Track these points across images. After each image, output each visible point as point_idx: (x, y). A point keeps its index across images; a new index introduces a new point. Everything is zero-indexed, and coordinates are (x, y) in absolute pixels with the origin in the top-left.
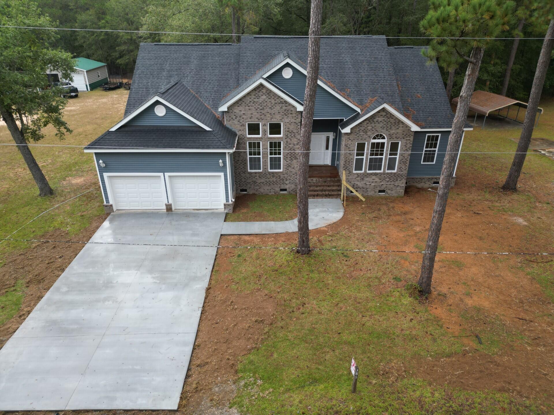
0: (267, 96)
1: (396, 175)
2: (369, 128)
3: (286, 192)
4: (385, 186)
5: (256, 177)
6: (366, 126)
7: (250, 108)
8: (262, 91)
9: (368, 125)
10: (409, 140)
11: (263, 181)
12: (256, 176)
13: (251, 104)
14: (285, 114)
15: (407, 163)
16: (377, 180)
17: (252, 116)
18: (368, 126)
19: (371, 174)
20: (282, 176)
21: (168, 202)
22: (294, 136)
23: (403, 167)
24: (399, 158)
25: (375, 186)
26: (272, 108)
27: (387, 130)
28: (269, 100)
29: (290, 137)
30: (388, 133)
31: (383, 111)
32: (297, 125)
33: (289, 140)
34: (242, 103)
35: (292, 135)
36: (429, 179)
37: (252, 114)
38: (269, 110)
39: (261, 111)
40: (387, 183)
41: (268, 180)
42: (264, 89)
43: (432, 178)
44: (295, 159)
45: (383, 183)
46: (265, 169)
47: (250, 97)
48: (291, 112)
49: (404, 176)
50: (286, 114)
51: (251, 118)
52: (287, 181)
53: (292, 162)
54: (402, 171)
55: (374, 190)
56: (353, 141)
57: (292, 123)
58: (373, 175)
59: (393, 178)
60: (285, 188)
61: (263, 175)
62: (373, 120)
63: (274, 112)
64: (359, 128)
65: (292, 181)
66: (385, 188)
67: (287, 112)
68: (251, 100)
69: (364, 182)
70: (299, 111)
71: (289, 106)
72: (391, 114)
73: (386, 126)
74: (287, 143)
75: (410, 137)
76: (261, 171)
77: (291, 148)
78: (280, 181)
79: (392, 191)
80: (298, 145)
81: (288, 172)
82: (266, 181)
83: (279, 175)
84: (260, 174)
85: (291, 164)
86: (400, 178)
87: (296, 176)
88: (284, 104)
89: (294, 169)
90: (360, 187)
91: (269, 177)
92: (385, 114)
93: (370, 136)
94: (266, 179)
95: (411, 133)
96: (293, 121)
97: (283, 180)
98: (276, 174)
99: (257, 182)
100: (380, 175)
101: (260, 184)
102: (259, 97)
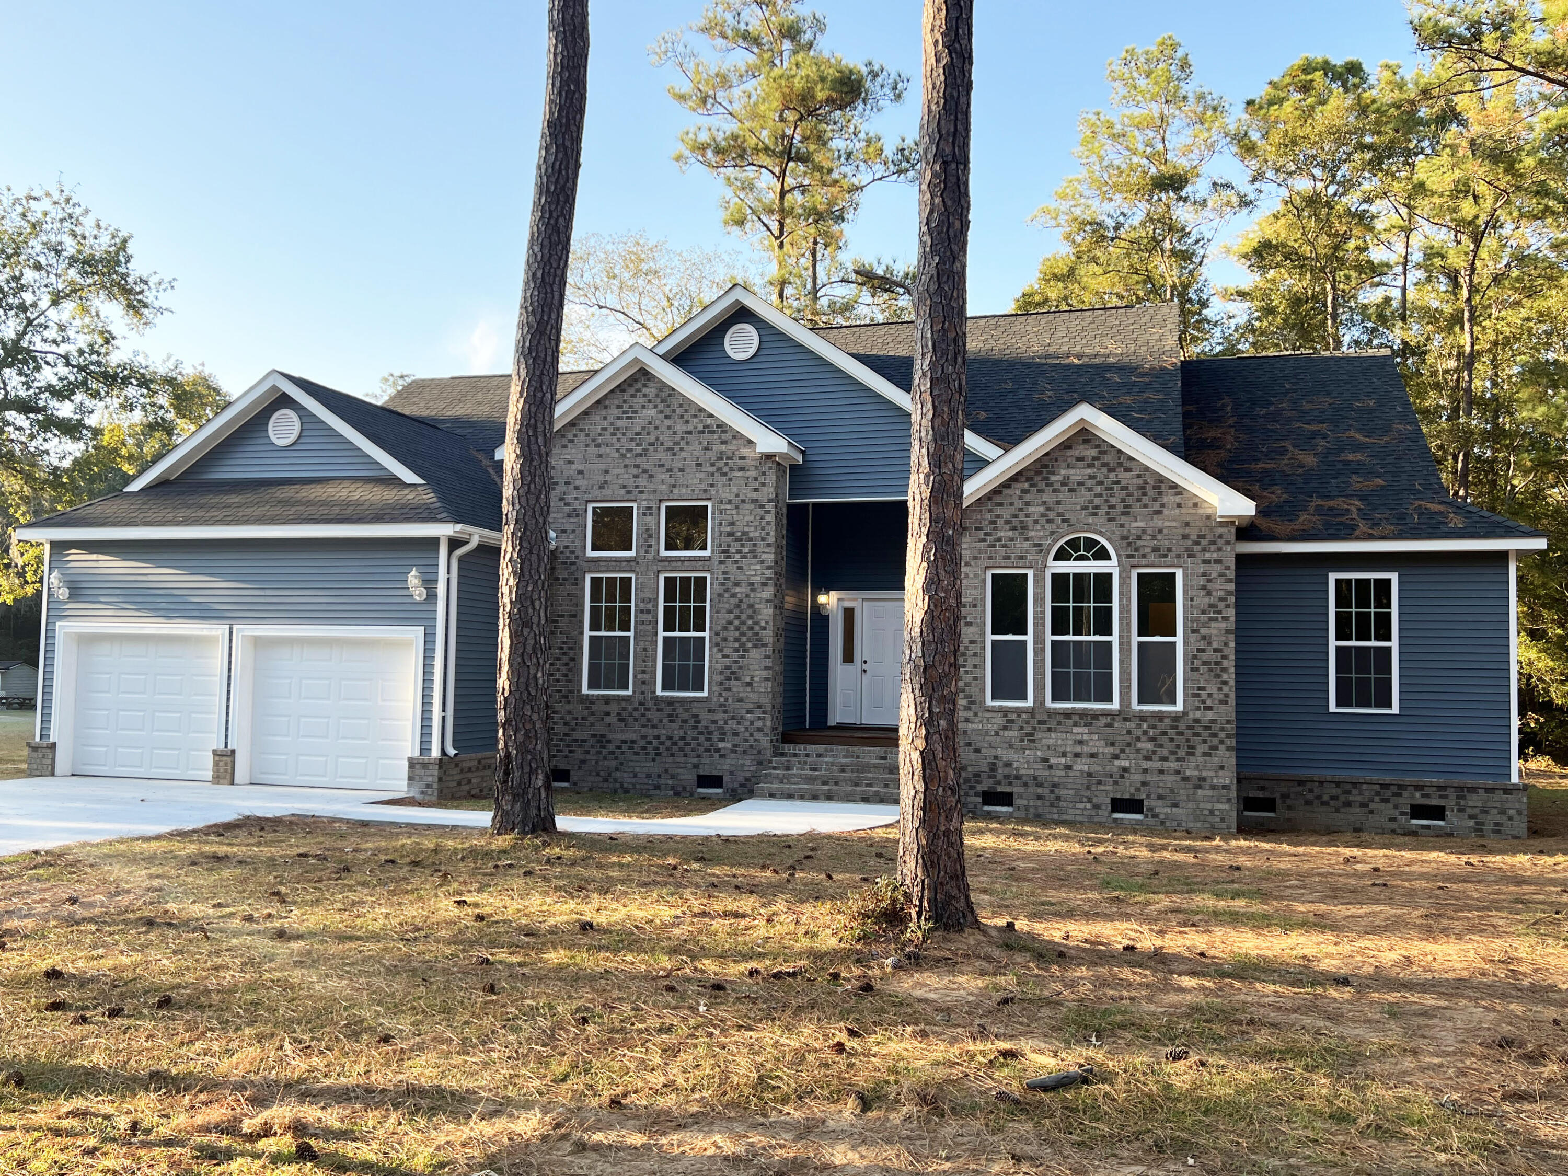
0: (661, 407)
1: (1182, 726)
2: (1036, 510)
3: (719, 791)
4: (1138, 777)
5: (608, 719)
6: (1019, 503)
7: (602, 450)
8: (645, 390)
9: (1028, 497)
10: (1217, 562)
11: (633, 737)
12: (608, 714)
13: (607, 437)
14: (719, 469)
15: (1224, 670)
16: (1096, 744)
17: (608, 478)
18: (1028, 504)
19: (1068, 714)
20: (705, 717)
21: (226, 746)
22: (750, 551)
23: (1212, 688)
24: (1186, 643)
25: (1090, 774)
26: (677, 448)
27: (1111, 520)
28: (667, 422)
29: (738, 556)
30: (1118, 532)
31: (1086, 441)
32: (760, 512)
33: (733, 569)
34: (575, 436)
35: (746, 550)
37: (607, 472)
38: (666, 458)
39: (639, 461)
40: (1147, 764)
41: (650, 732)
42: (651, 384)
43: (1400, 787)
44: (755, 646)
45: (1126, 764)
46: (646, 683)
47: (604, 413)
48: (741, 463)
49: (1222, 735)
50: (726, 469)
51: (601, 487)
52: (723, 740)
53: (743, 657)
54: (1210, 708)
55: (1088, 794)
56: (973, 563)
57: (743, 501)
58: (1076, 724)
59: (1172, 740)
60: (715, 773)
61: (636, 709)
62: (1047, 479)
63: (680, 465)
64: (990, 511)
65: (746, 740)
66: (1138, 790)
67: (726, 464)
68: (605, 424)
69: (1039, 753)
70: (769, 457)
71: (734, 442)
72: (1120, 452)
73: (1107, 501)
74: (725, 579)
75: (1220, 549)
76: (630, 692)
77: (741, 601)
78: (697, 739)
79: (1176, 805)
80: (765, 588)
81: (730, 700)
82: (644, 737)
83: (695, 711)
84: (624, 704)
85: (740, 668)
86: (1205, 742)
87: (759, 718)
88: (716, 436)
89: (753, 691)
90: (1024, 779)
91: (655, 721)
92: (1094, 452)
93: (1040, 545)
94: (643, 726)
95: (1220, 530)
96: (749, 495)
97: (710, 733)
98: (680, 710)
99: (609, 741)
100: (1109, 725)
101: (619, 747)
102: (633, 412)
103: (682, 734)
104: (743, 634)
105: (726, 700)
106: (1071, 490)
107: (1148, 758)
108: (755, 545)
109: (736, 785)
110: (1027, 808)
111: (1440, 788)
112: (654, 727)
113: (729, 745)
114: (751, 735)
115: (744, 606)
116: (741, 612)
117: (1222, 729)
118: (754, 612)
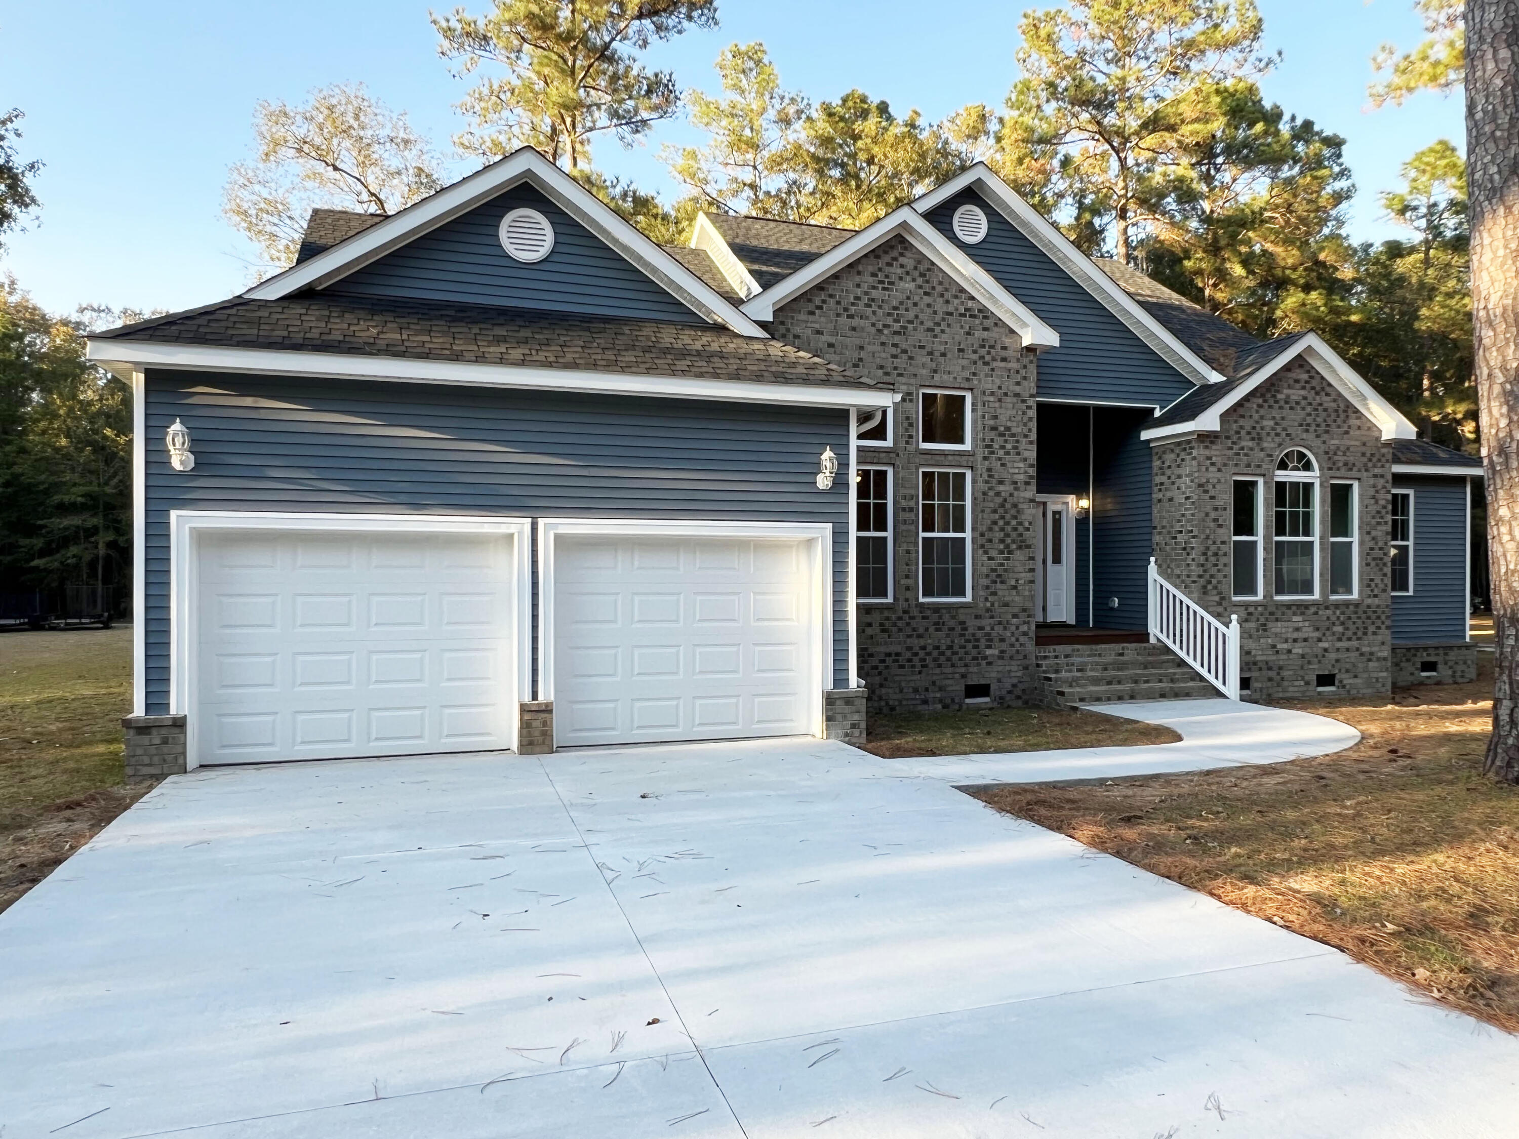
0: (920, 281)
1: (1360, 611)
2: (1268, 423)
3: (987, 699)
4: (1333, 656)
6: (1256, 417)
7: (856, 322)
8: (902, 260)
9: (1262, 412)
10: (1382, 476)
11: (899, 648)
12: (870, 625)
13: (861, 307)
14: (982, 357)
15: (1385, 564)
16: (1308, 632)
17: (863, 354)
18: (1262, 417)
19: (1289, 606)
20: (972, 623)
21: (535, 696)
22: (1015, 448)
23: (1378, 580)
24: (1361, 543)
25: (1303, 656)
26: (937, 330)
27: (1318, 436)
28: (927, 300)
29: (1001, 453)
30: (1323, 447)
31: (1301, 366)
32: (1023, 406)
33: (996, 465)
34: (824, 302)
35: (1009, 446)
36: (1409, 649)
37: (861, 348)
38: (926, 339)
39: (897, 339)
40: (1339, 644)
41: (916, 643)
42: (908, 254)
43: (1417, 649)
44: (1020, 548)
45: (1326, 645)
46: (905, 589)
47: (857, 279)
48: (1003, 353)
49: (1383, 617)
50: (988, 358)
51: (856, 366)
52: (990, 647)
53: (1008, 559)
54: (1376, 596)
55: (1301, 673)
56: (1224, 469)
57: (1006, 394)
58: (1295, 614)
59: (1354, 623)
60: (983, 682)
61: (900, 618)
62: (1274, 396)
63: (942, 348)
64: (1236, 422)
65: (1012, 646)
66: (1333, 666)
67: (989, 353)
68: (859, 292)
69: (1270, 641)
70: (1031, 349)
71: (996, 329)
72: (1323, 378)
73: (1315, 420)
74: (990, 476)
75: (1383, 466)
76: (890, 599)
77: (1005, 500)
78: (964, 647)
79: (1356, 677)
80: (1028, 487)
81: (996, 605)
82: (909, 648)
83: (962, 618)
84: (886, 614)
85: (1006, 570)
86: (1373, 623)
87: (1025, 623)
88: (977, 321)
89: (1018, 593)
90: (1260, 664)
91: (921, 630)
92: (1305, 377)
93: (1271, 456)
94: (909, 636)
95: (1384, 450)
96: (1011, 388)
97: (978, 640)
98: (946, 617)
99: (871, 655)
100: (1316, 613)
101: (883, 661)
102: (889, 283)
103: (949, 643)
104: (1008, 535)
105: (992, 605)
106: (1291, 408)
107: (1340, 640)
108: (1017, 441)
109: (1004, 692)
110: (1261, 689)
111: (1437, 648)
112: (920, 636)
113: (996, 652)
114: (1017, 640)
115: (1008, 506)
116: (1006, 512)
117: (1383, 612)
118: (1018, 512)
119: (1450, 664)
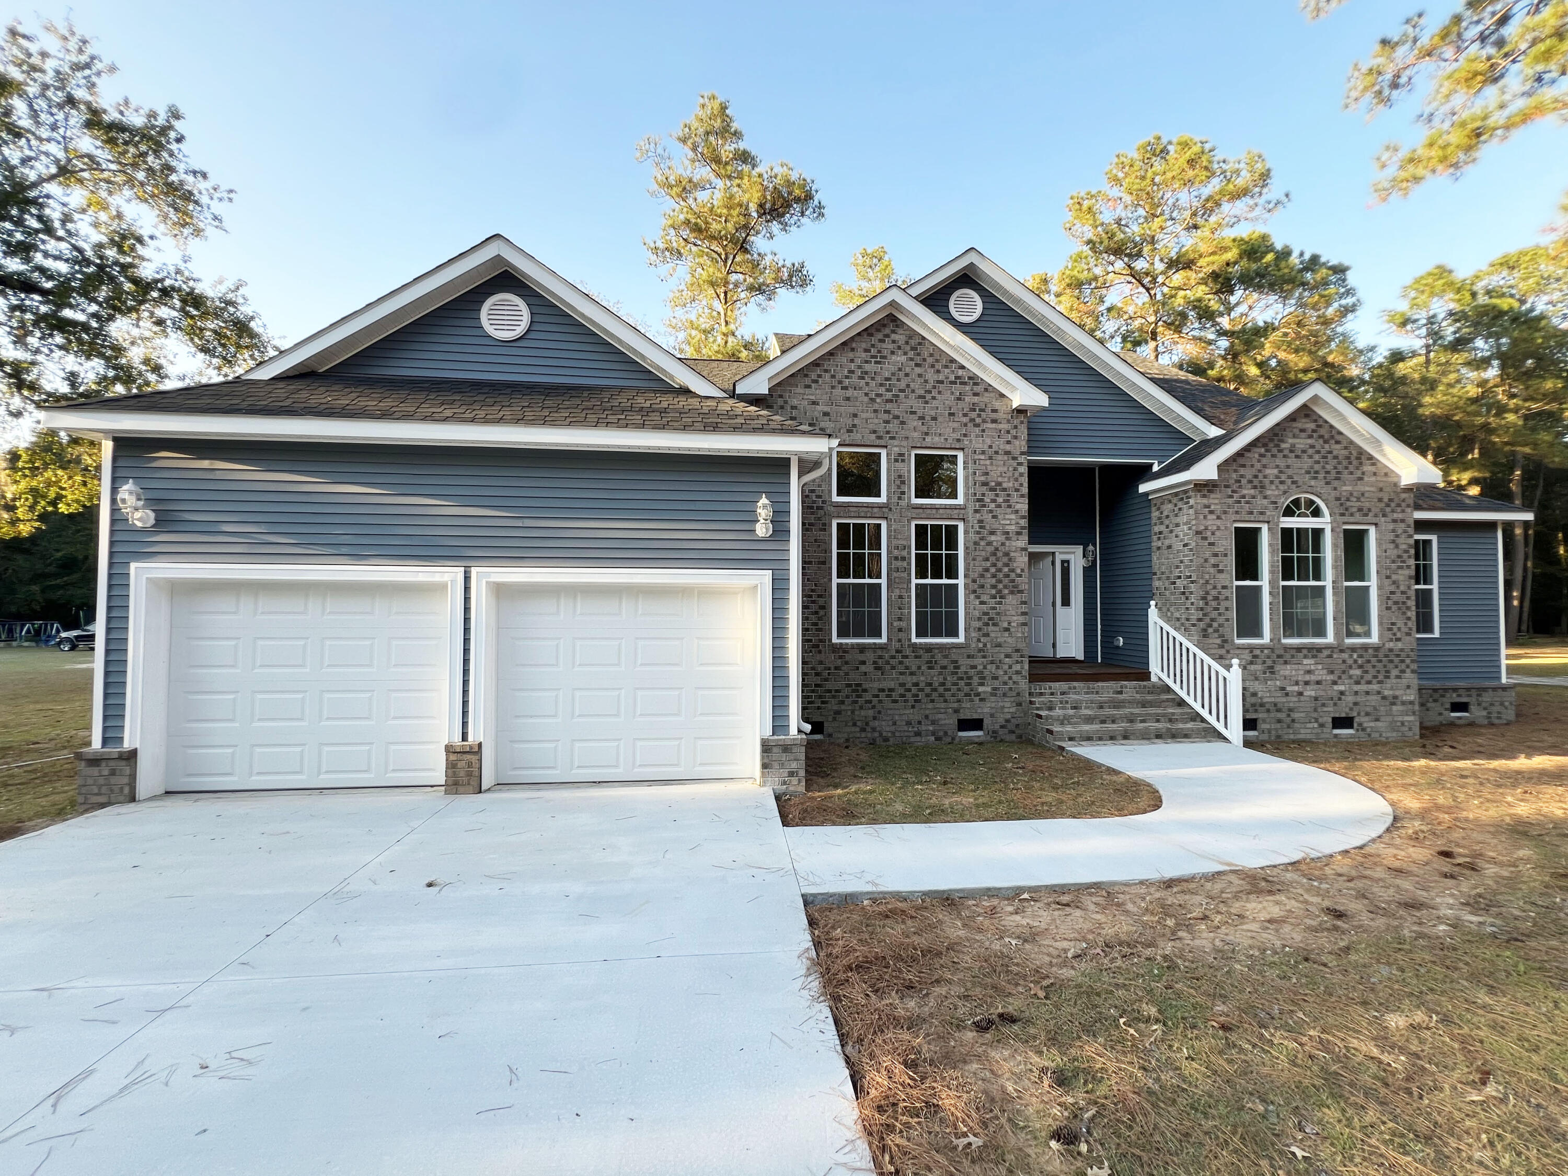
0: (911, 354)
1: (1381, 655)
2: (1271, 472)
3: (980, 733)
4: (1350, 699)
5: (863, 668)
6: (1258, 466)
7: (849, 393)
8: (893, 336)
9: (1264, 461)
10: (1403, 521)
11: (892, 685)
12: (864, 663)
13: (854, 380)
14: (972, 420)
15: (1408, 608)
16: (1321, 674)
17: (856, 421)
18: (1265, 466)
19: (1299, 649)
20: (964, 662)
21: (464, 737)
22: (1005, 501)
23: (1400, 624)
24: (1380, 588)
25: (1316, 699)
26: (928, 397)
27: (1327, 483)
28: (918, 370)
29: (993, 505)
30: (1334, 494)
31: (1307, 416)
32: (1014, 463)
33: (988, 517)
34: (820, 376)
35: (1000, 500)
36: (1435, 690)
37: (855, 415)
38: (917, 405)
39: (889, 406)
40: (1356, 688)
41: (909, 680)
42: (900, 331)
43: (1446, 690)
44: (1012, 593)
45: (1342, 688)
46: (899, 631)
47: (851, 355)
48: (994, 416)
49: (1408, 661)
50: (978, 420)
51: (849, 431)
52: (982, 684)
53: (1000, 603)
54: (1398, 640)
55: (1315, 715)
56: (1223, 517)
57: (996, 453)
58: (1305, 657)
59: (1374, 667)
60: (975, 716)
61: (893, 657)
62: (1278, 446)
63: (933, 413)
64: (1235, 471)
65: (1005, 683)
66: (1351, 709)
67: (979, 416)
68: (853, 366)
69: (1278, 683)
70: (1021, 411)
71: (986, 394)
72: (1332, 427)
73: (1324, 467)
74: (981, 527)
75: (1403, 511)
76: (884, 640)
77: (997, 549)
78: (956, 684)
79: (1377, 720)
80: (1020, 537)
81: (989, 646)
82: (902, 685)
83: (954, 657)
84: (879, 653)
85: (998, 614)
86: (1396, 667)
87: (1017, 662)
88: (967, 388)
89: (1011, 635)
90: (1267, 706)
91: (914, 668)
92: (1312, 426)
93: (1275, 503)
94: (901, 674)
95: (1404, 496)
96: (1002, 447)
97: (970, 678)
98: (939, 656)
99: (865, 691)
100: (1330, 656)
101: (877, 696)
102: (882, 357)
103: (941, 680)
104: (1000, 581)
105: (985, 645)
106: (1297, 457)
107: (1358, 683)
108: (1009, 495)
109: (997, 727)
110: (1269, 731)
111: (1468, 689)
112: (912, 674)
113: (989, 689)
114: (1010, 678)
115: (1000, 554)
116: (998, 560)
117: (1408, 656)
118: (1010, 560)
119: (1484, 705)
